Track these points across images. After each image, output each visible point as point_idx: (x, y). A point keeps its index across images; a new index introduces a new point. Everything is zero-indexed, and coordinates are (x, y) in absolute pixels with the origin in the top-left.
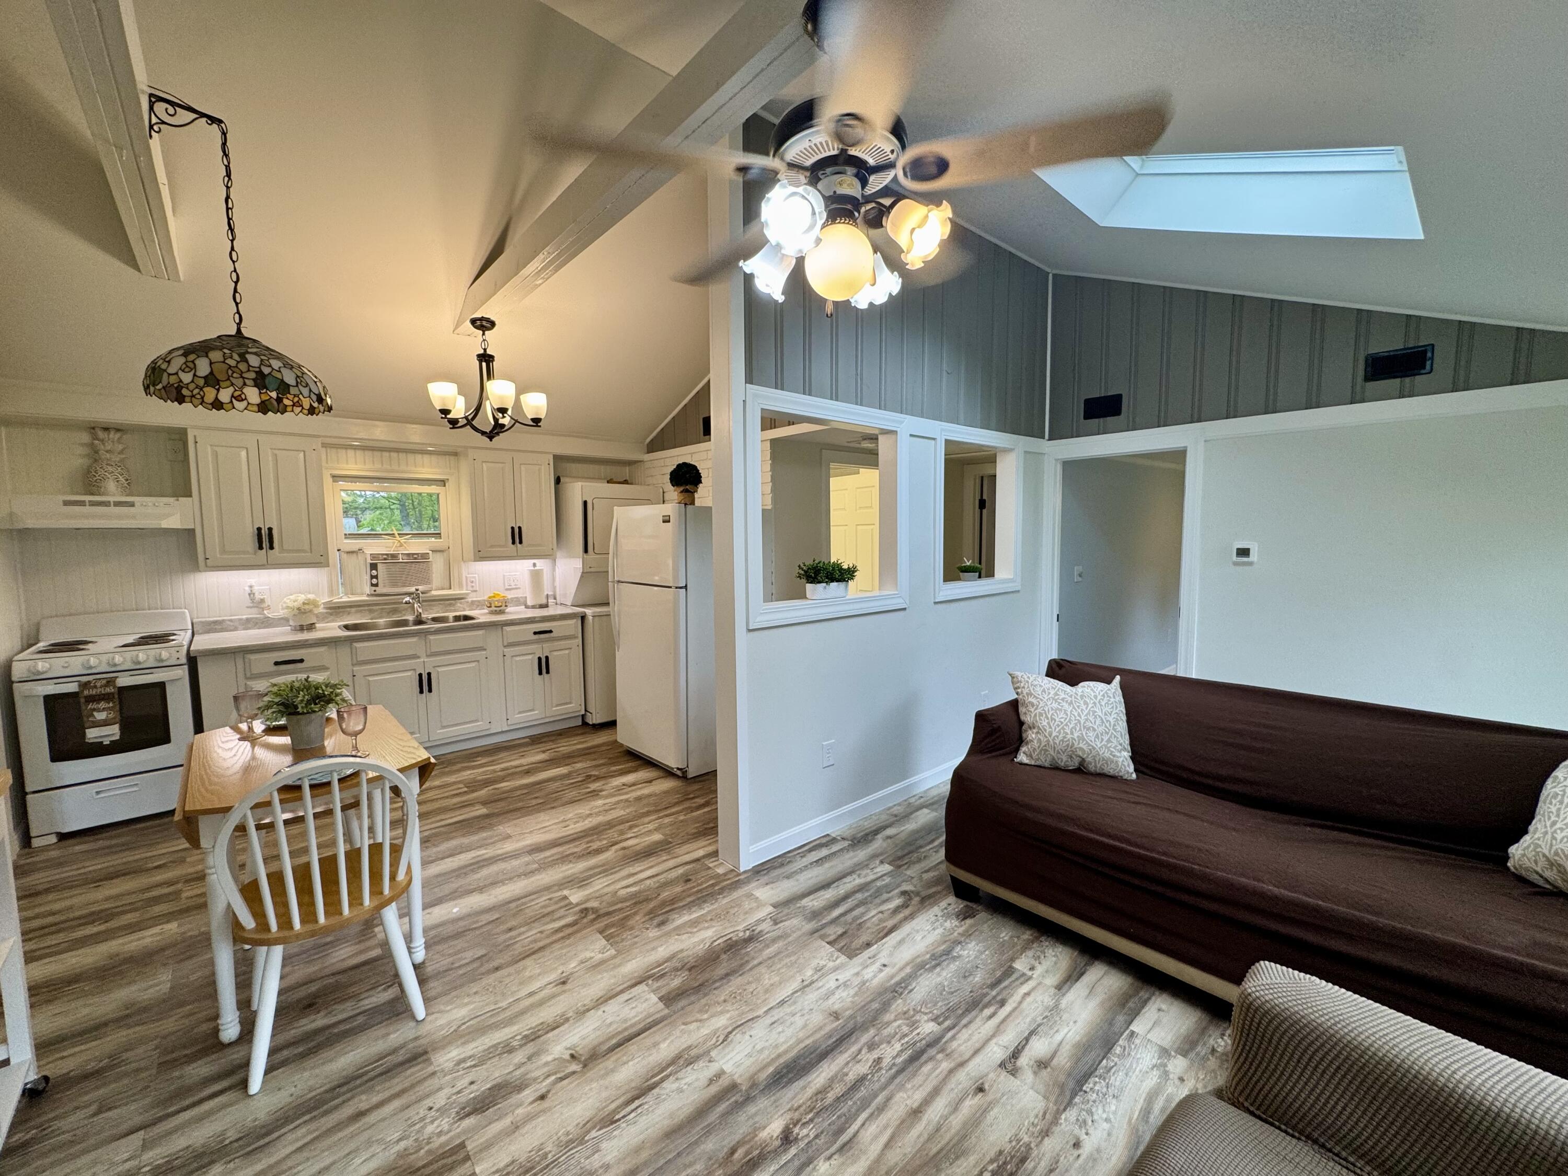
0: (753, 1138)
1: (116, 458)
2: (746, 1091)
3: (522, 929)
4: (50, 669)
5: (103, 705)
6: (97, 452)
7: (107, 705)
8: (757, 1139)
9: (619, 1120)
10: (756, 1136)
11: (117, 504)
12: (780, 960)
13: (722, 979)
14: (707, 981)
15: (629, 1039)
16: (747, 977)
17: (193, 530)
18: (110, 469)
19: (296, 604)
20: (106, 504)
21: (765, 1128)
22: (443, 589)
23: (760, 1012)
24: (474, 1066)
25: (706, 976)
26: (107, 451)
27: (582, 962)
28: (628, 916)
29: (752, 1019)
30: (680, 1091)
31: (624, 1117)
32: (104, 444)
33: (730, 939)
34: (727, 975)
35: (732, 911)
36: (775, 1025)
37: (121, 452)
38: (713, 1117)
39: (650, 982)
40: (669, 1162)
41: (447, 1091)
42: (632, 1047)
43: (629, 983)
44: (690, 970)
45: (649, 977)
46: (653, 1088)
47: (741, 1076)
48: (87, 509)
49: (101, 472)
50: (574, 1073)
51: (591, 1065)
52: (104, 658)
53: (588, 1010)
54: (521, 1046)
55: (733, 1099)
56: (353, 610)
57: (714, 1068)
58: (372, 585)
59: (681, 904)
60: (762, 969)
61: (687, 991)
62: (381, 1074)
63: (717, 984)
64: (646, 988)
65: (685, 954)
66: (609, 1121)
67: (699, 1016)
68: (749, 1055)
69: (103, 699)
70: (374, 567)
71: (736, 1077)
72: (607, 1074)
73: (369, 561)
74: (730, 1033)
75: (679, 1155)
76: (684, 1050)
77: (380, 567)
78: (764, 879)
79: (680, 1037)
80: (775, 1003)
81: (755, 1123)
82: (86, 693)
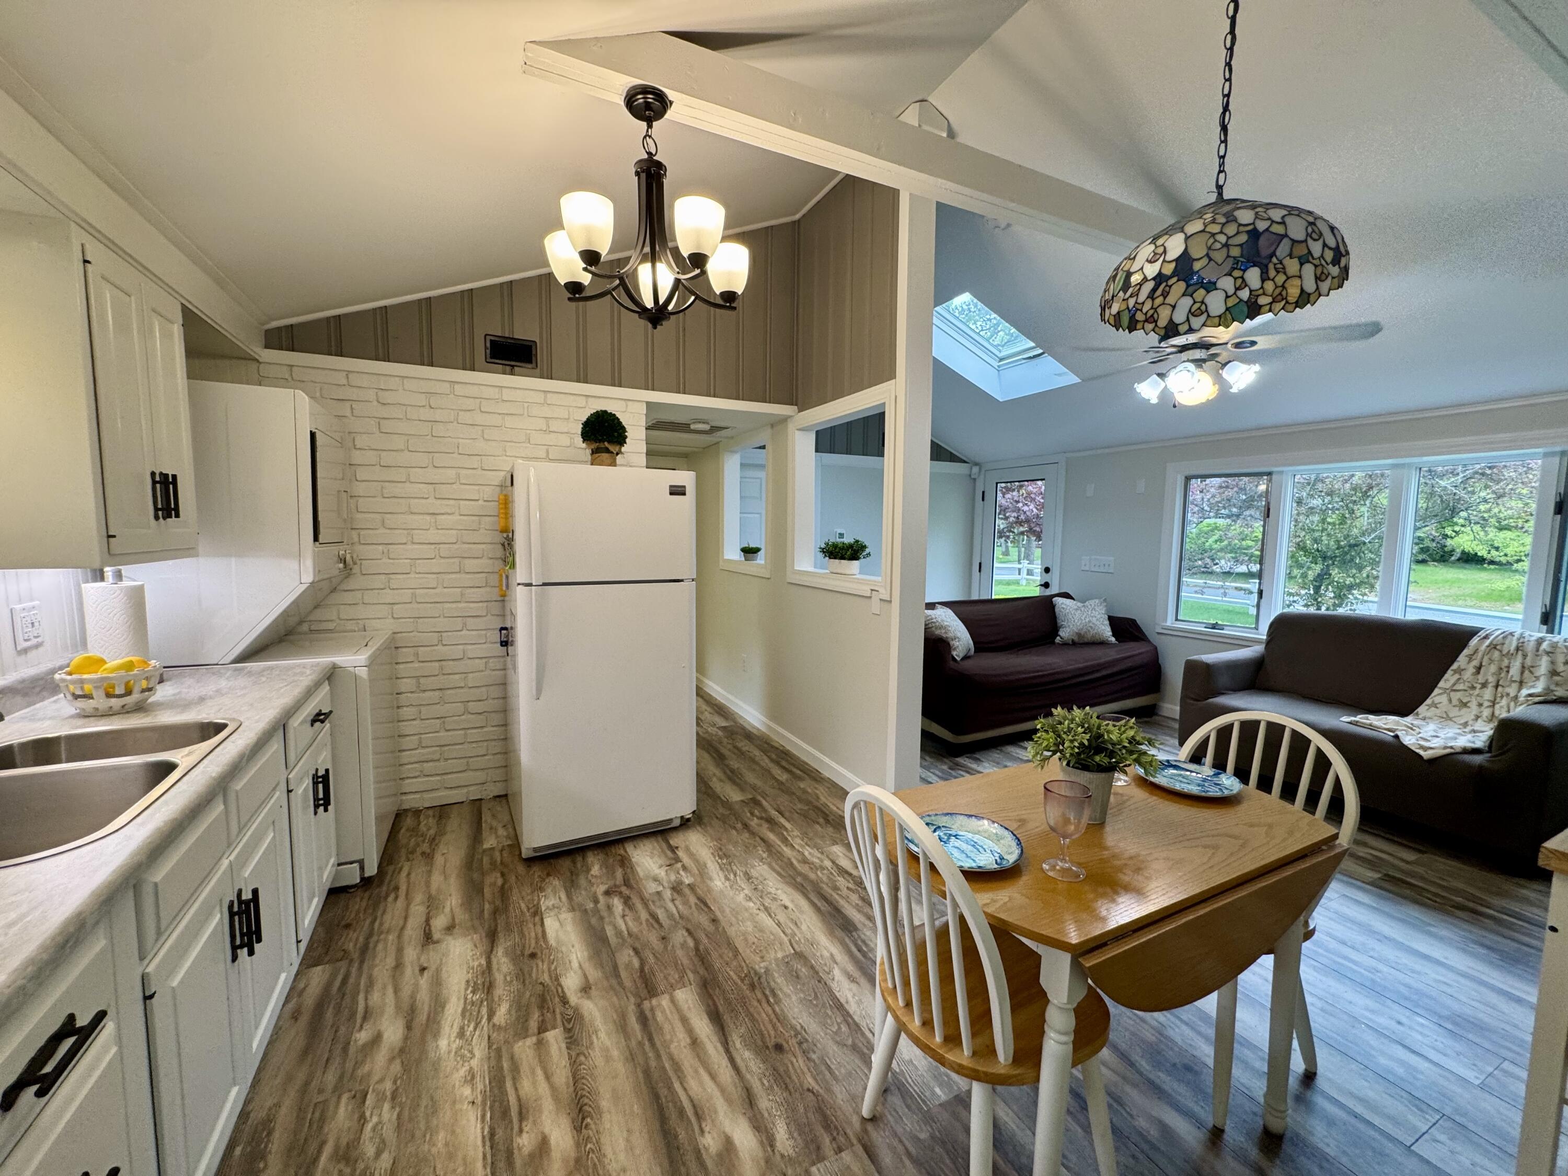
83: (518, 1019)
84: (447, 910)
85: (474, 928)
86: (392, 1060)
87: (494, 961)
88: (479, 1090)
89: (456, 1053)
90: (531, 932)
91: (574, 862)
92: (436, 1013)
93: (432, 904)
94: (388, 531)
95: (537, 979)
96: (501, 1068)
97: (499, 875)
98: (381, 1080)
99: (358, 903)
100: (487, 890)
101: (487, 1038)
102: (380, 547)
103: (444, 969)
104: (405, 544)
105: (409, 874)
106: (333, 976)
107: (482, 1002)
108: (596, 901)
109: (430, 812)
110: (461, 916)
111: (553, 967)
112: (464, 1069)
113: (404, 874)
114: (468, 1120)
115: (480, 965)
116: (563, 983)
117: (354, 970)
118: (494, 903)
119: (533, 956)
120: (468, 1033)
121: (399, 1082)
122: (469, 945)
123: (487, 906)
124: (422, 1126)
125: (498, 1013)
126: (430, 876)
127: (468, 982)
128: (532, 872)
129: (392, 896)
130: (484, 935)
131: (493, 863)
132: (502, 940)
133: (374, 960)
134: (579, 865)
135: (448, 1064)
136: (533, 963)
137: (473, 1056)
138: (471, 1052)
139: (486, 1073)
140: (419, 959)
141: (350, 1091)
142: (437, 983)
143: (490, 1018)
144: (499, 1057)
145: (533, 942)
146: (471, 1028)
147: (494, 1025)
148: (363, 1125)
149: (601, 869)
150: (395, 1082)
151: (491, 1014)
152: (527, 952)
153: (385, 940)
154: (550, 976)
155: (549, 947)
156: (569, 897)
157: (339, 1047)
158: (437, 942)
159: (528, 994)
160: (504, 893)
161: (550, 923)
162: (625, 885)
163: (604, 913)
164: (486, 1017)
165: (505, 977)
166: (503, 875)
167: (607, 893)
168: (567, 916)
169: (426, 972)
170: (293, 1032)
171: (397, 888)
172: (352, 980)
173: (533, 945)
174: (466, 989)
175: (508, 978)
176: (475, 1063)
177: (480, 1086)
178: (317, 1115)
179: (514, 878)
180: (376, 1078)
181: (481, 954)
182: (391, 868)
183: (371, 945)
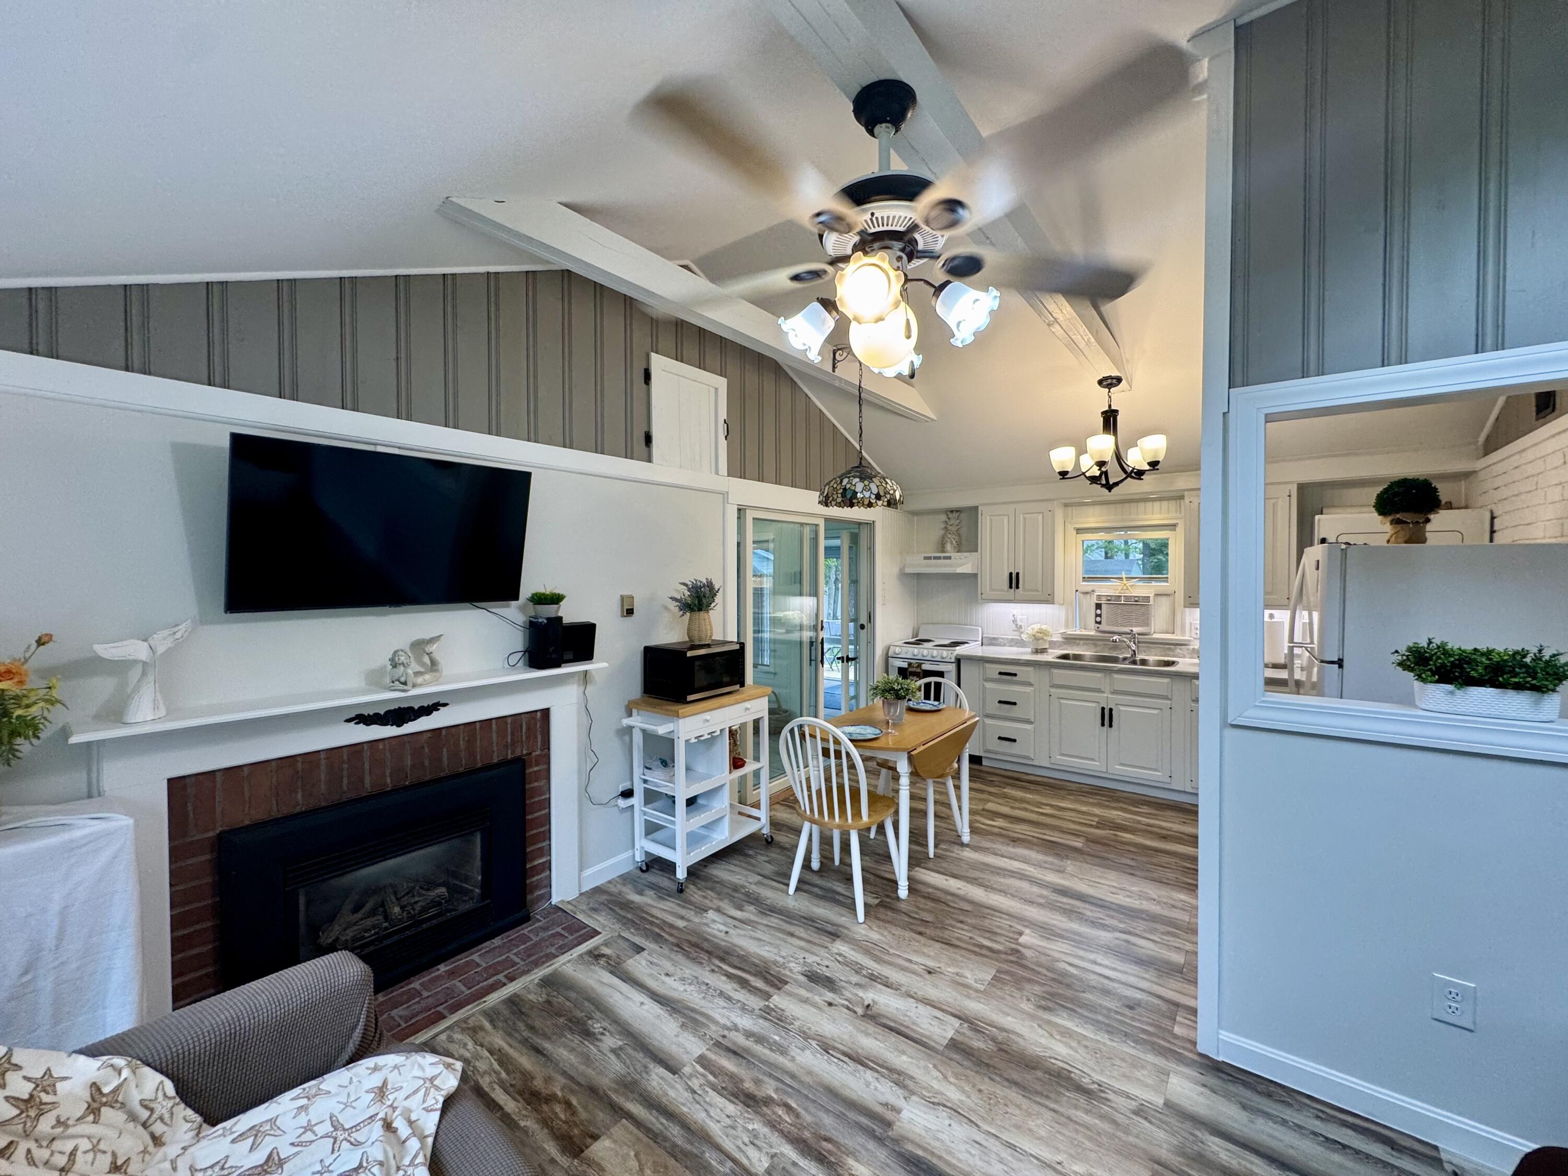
0: (844, 1153)
2: (888, 1136)
3: (966, 927)
8: (845, 1157)
9: (828, 1053)
10: (848, 1156)
12: (1077, 1131)
13: (1007, 1080)
14: (995, 1068)
15: (899, 1033)
16: (1025, 1103)
21: (857, 1161)
22: (1167, 633)
23: (985, 1127)
24: (839, 962)
25: (1001, 1065)
27: (957, 974)
28: (1033, 980)
29: (971, 1121)
30: (868, 1085)
31: (832, 1055)
33: (1071, 1072)
34: (1016, 1084)
35: (1118, 1062)
36: (977, 1146)
38: (852, 1115)
39: (966, 1025)
40: (807, 1097)
41: (817, 959)
42: (893, 1038)
43: (953, 1011)
44: (1000, 1050)
45: (971, 1023)
46: (862, 1065)
47: (900, 1127)
50: (855, 1012)
51: (865, 1019)
53: (913, 997)
54: (864, 976)
55: (875, 1128)
56: (1082, 642)
57: (900, 1103)
58: (1096, 622)
59: (1086, 1013)
60: (1048, 1115)
61: (973, 1056)
62: (817, 928)
63: (998, 1079)
64: (957, 1025)
65: (1018, 1040)
66: (826, 1047)
67: (949, 1074)
68: (927, 1130)
71: (898, 1123)
72: (862, 1032)
74: (945, 1106)
75: (814, 1102)
76: (906, 1074)
78: (1211, 1080)
79: (919, 1068)
80: (1004, 1138)
81: (859, 1152)
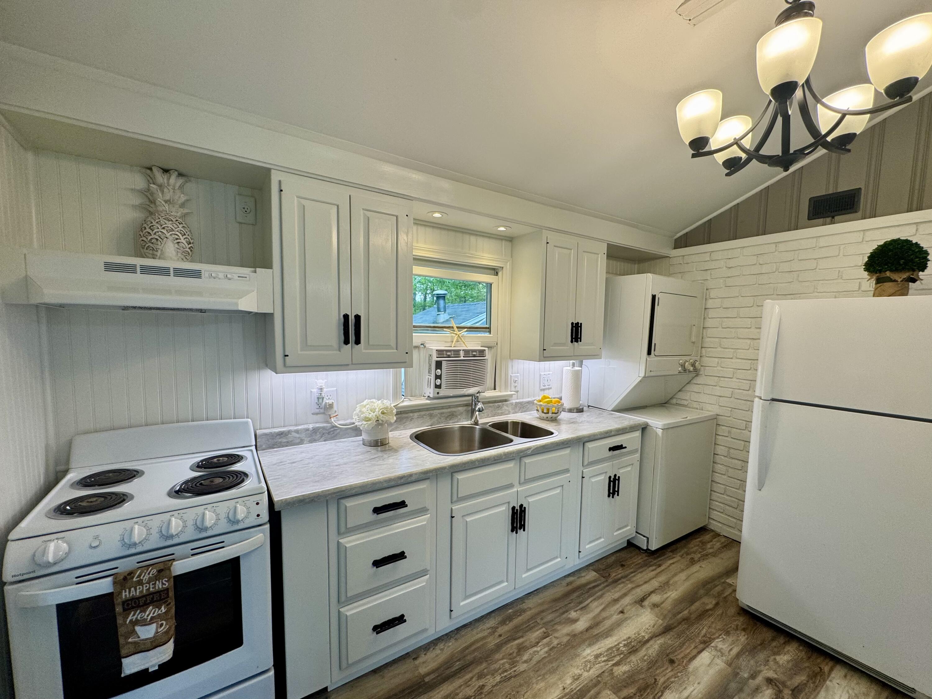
1: (176, 212)
4: (67, 554)
5: (151, 612)
6: (153, 202)
7: (157, 612)
11: (179, 273)
17: (272, 315)
18: (169, 224)
19: (372, 415)
20: (163, 271)
26: (166, 202)
32: (163, 192)
37: (182, 205)
48: (139, 278)
49: (157, 228)
52: (156, 522)
69: (152, 602)
70: (439, 365)
73: (435, 358)
77: (444, 364)
82: (125, 595)
83: (624, 680)
84: (665, 596)
85: (665, 617)
86: (568, 635)
87: (651, 642)
88: (572, 687)
89: (586, 661)
90: (689, 649)
91: (773, 639)
92: (602, 636)
93: (665, 586)
94: (723, 350)
95: (657, 675)
96: (589, 691)
97: (714, 602)
98: (556, 638)
99: (639, 559)
100: (697, 604)
101: (602, 671)
102: (716, 360)
103: (629, 621)
104: (732, 358)
105: (673, 563)
106: (595, 581)
107: (621, 654)
108: (753, 676)
109: (723, 540)
110: (668, 605)
111: (673, 679)
112: (579, 671)
113: (671, 561)
114: (554, 692)
115: (644, 637)
116: (665, 694)
117: (603, 585)
118: (691, 614)
119: (672, 662)
120: (600, 659)
121: (559, 646)
122: (652, 623)
123: (686, 612)
124: (543, 672)
125: (620, 667)
126: (680, 572)
127: (629, 638)
128: (736, 618)
129: (654, 567)
130: (665, 624)
131: (719, 594)
132: (668, 637)
133: (612, 589)
134: (774, 644)
135: (579, 661)
136: (667, 664)
137: (588, 671)
138: (590, 668)
139: (582, 685)
140: (627, 606)
141: (546, 629)
142: (618, 624)
143: (614, 665)
144: (595, 685)
145: (682, 655)
146: (603, 659)
147: (612, 670)
148: (535, 646)
149: (788, 662)
150: (558, 644)
151: (617, 664)
152: (671, 656)
153: (627, 584)
154: (664, 682)
155: (685, 668)
156: (738, 656)
157: (564, 609)
158: (642, 606)
159: (642, 676)
160: (703, 615)
161: (705, 657)
162: (793, 690)
163: (747, 690)
164: (614, 662)
165: (645, 655)
166: (717, 604)
167: (769, 681)
168: (720, 664)
169: (621, 614)
170: (562, 589)
171: (660, 566)
172: (597, 589)
173: (679, 657)
174: (624, 640)
175: (646, 658)
176: (586, 674)
177: (573, 686)
178: (532, 625)
179: (720, 612)
180: (556, 635)
181: (650, 633)
182: (671, 554)
183: (620, 581)
